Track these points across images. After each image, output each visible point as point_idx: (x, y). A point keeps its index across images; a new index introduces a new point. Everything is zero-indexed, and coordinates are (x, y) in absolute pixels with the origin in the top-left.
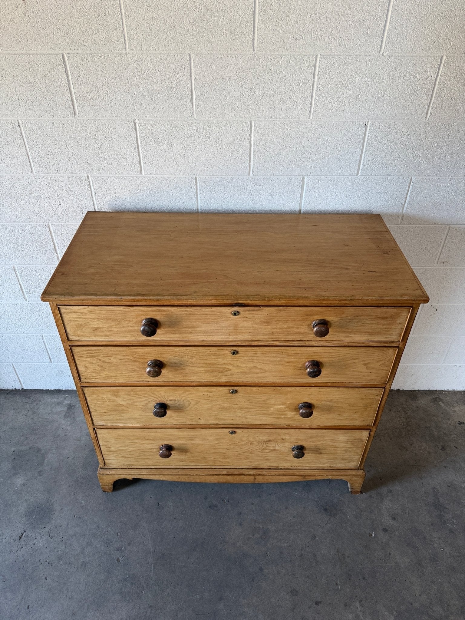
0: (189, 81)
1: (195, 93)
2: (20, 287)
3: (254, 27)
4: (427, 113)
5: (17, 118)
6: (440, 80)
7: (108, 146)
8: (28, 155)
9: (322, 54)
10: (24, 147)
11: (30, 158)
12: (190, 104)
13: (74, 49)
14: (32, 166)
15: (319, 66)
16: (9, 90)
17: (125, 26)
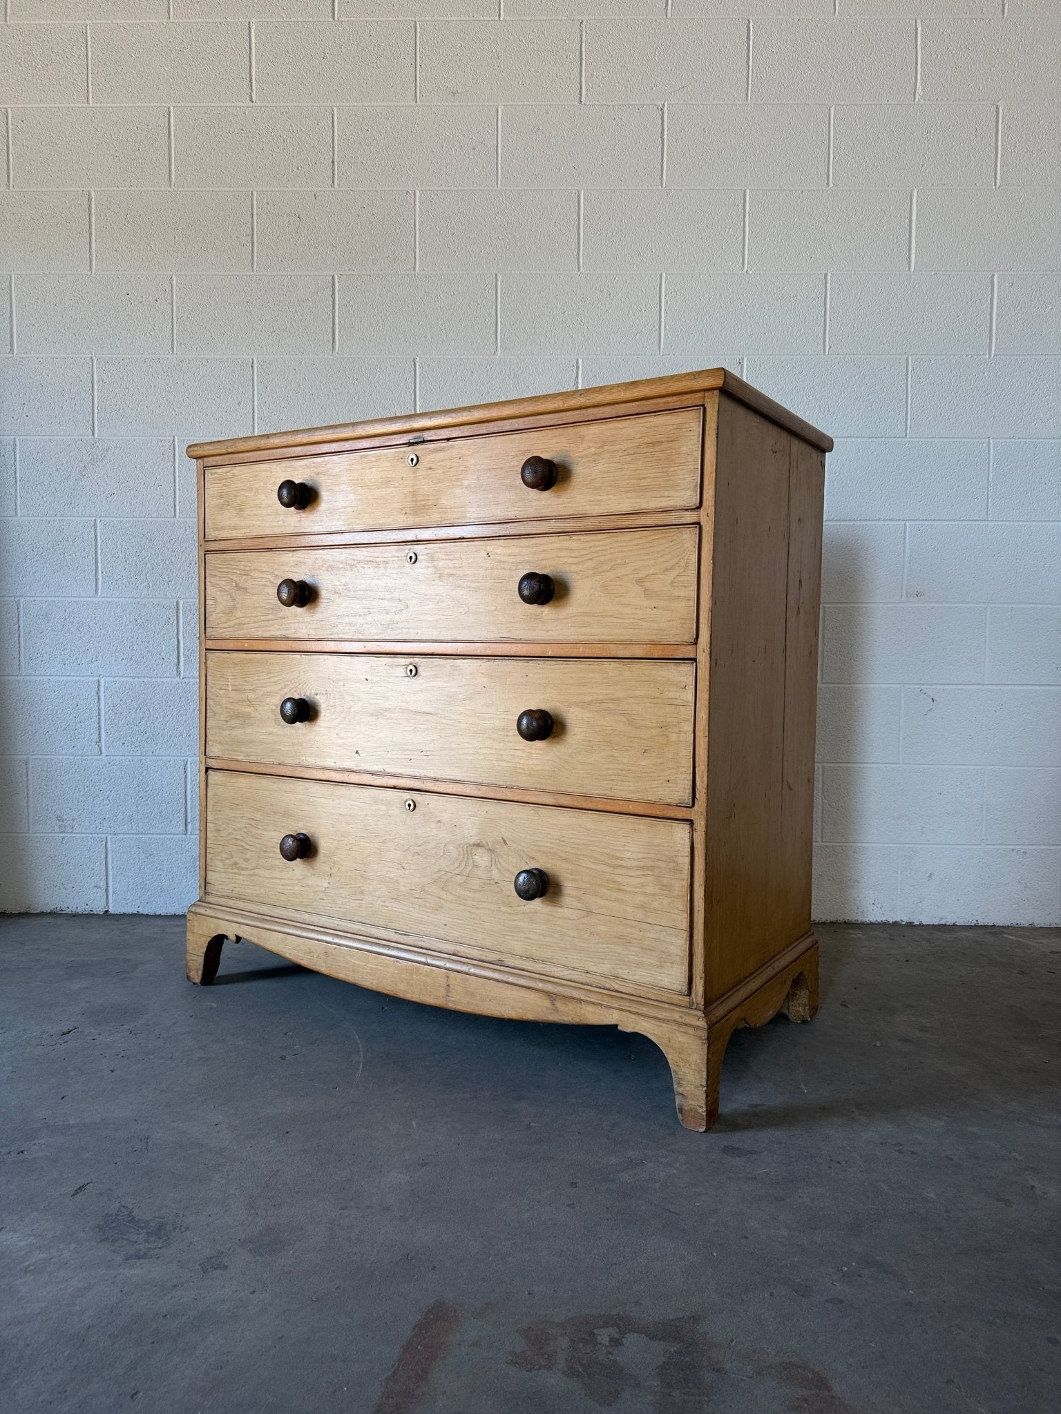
0: (494, 307)
1: (501, 322)
2: (176, 647)
3: (579, 243)
4: (825, 346)
5: (252, 357)
6: (831, 303)
7: (373, 395)
8: (253, 408)
9: (668, 272)
10: (251, 397)
11: (256, 412)
12: (493, 336)
13: (349, 270)
14: (256, 424)
15: (666, 287)
16: (252, 319)
17: (417, 243)
